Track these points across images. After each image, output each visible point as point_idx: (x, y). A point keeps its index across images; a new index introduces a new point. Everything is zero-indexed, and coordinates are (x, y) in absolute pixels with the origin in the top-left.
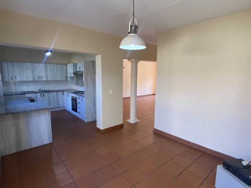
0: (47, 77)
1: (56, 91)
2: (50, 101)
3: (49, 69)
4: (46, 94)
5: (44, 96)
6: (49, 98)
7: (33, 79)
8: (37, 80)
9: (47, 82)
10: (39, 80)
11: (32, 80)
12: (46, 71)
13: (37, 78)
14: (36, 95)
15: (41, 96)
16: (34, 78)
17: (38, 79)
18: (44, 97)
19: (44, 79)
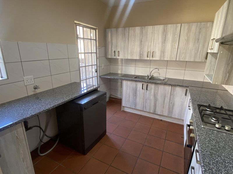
0: (163, 52)
1: (172, 85)
2: (156, 100)
3: (170, 37)
4: (152, 87)
5: (147, 89)
6: (155, 96)
7: (140, 57)
8: (146, 58)
9: (167, 63)
10: (148, 59)
11: (138, 58)
12: (164, 41)
13: (145, 54)
14: (136, 85)
15: (142, 89)
16: (141, 55)
17: (148, 57)
18: (148, 91)
19: (157, 57)
